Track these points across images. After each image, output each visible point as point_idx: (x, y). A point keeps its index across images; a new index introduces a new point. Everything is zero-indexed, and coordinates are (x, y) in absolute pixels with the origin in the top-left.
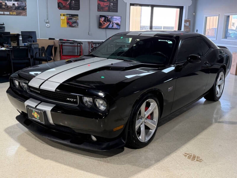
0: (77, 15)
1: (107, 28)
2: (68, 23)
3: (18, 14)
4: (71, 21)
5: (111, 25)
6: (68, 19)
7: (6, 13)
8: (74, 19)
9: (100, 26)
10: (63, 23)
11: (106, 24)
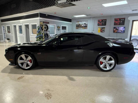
0: (105, 28)
1: (117, 32)
2: (101, 31)
3: (85, 29)
4: (102, 30)
5: (118, 31)
6: (101, 29)
7: (82, 28)
8: (103, 29)
9: (114, 32)
10: (99, 31)
11: (117, 31)
